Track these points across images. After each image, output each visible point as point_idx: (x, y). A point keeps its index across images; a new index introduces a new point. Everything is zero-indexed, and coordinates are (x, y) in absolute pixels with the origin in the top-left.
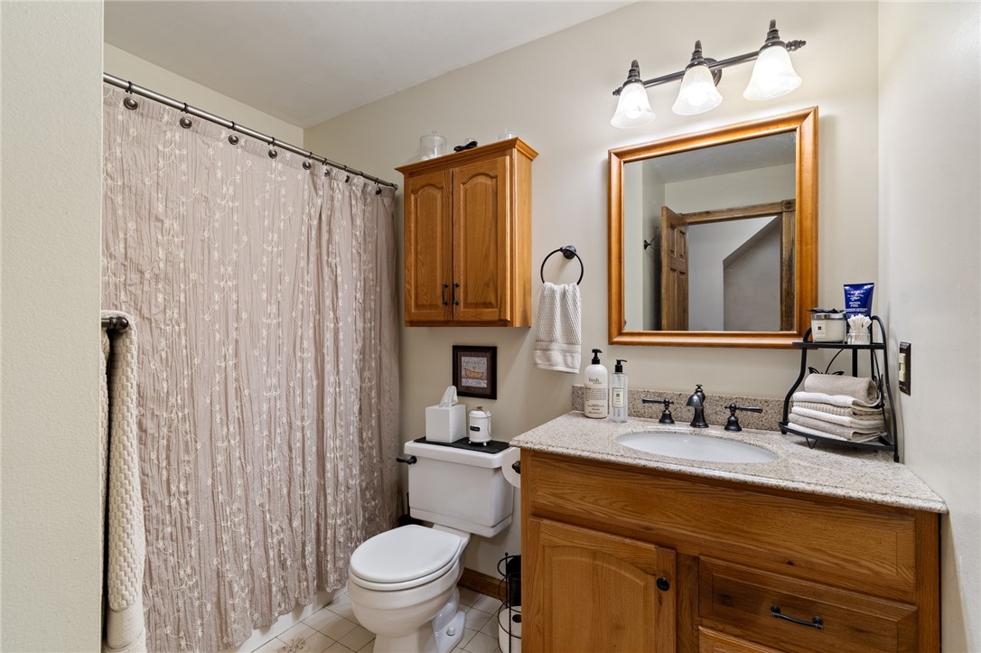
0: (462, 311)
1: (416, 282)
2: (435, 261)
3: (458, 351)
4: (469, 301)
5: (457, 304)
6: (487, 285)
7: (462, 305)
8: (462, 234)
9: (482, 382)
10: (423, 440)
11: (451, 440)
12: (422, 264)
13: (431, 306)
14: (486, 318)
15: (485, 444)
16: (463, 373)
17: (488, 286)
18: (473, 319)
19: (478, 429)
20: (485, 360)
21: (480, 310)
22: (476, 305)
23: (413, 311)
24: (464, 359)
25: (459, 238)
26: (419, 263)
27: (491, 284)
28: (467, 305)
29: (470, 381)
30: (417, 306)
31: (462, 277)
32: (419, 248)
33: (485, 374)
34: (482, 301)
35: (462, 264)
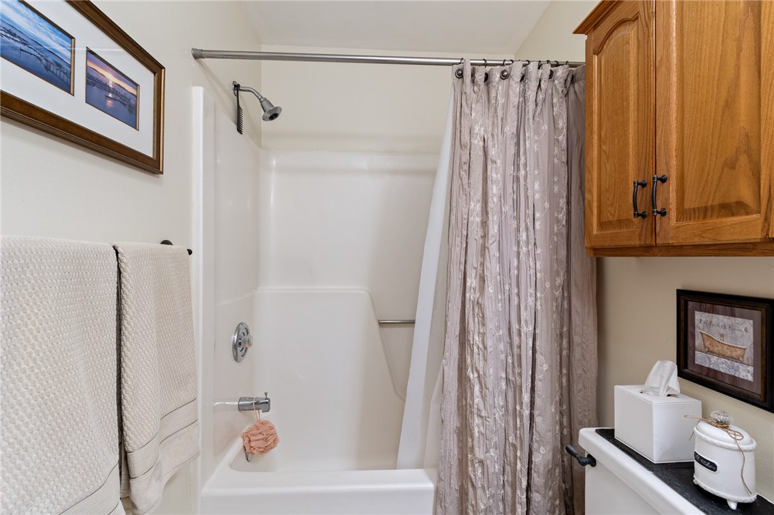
0: (672, 228)
1: (599, 187)
2: (627, 145)
3: (688, 300)
4: (687, 206)
5: (663, 213)
6: (731, 165)
7: (673, 214)
8: (674, 79)
9: (742, 367)
10: (609, 435)
11: (656, 459)
12: (608, 157)
13: (621, 223)
14: (726, 238)
15: (733, 506)
16: (698, 342)
17: (733, 168)
18: (697, 241)
19: (713, 467)
20: (749, 324)
21: (712, 221)
22: (705, 212)
23: (595, 232)
24: (700, 317)
25: (668, 88)
26: (604, 156)
27: (743, 160)
28: (683, 214)
29: (714, 359)
30: (602, 225)
31: (674, 162)
32: (603, 134)
33: (749, 354)
34: (717, 202)
35: (674, 138)
